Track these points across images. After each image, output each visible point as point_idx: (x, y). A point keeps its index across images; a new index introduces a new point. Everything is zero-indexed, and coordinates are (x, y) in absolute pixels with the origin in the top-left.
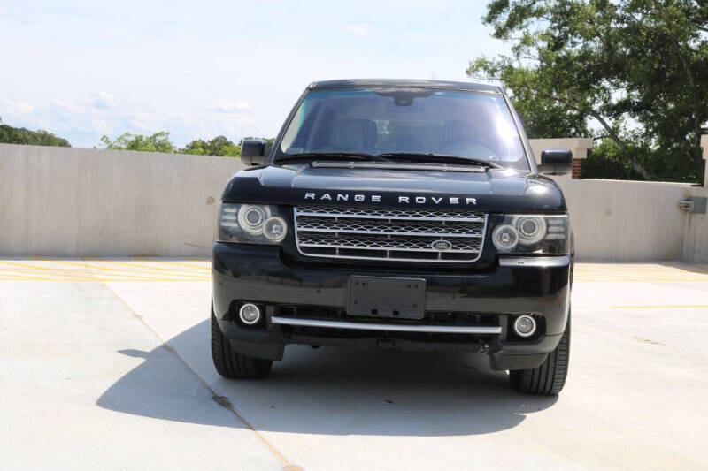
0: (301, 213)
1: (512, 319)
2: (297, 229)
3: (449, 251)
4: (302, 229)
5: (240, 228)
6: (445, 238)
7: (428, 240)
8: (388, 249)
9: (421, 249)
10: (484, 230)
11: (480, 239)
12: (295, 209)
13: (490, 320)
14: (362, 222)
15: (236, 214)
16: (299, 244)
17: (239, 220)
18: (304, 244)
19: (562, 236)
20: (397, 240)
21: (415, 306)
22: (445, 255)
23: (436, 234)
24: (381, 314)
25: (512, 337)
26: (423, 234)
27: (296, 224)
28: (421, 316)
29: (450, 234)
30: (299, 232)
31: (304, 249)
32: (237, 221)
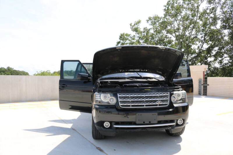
0: (120, 96)
1: (177, 120)
2: (119, 100)
3: (161, 104)
4: (121, 100)
5: (101, 100)
6: (159, 100)
7: (155, 101)
8: (145, 104)
9: (154, 104)
10: (169, 97)
11: (168, 100)
12: (118, 94)
13: (172, 121)
14: (137, 97)
15: (100, 97)
16: (120, 104)
17: (101, 98)
18: (122, 104)
19: (185, 97)
20: (147, 102)
21: (155, 120)
22: (160, 105)
23: (158, 99)
24: (146, 123)
25: (177, 125)
26: (154, 99)
27: (119, 99)
28: (156, 122)
29: (161, 99)
30: (120, 101)
31: (122, 106)
32: (100, 98)
